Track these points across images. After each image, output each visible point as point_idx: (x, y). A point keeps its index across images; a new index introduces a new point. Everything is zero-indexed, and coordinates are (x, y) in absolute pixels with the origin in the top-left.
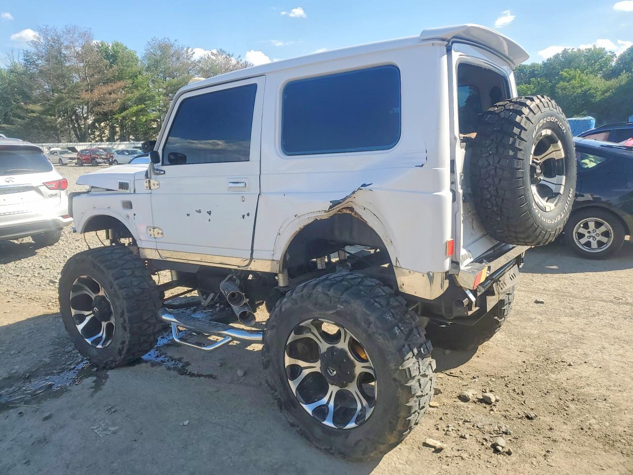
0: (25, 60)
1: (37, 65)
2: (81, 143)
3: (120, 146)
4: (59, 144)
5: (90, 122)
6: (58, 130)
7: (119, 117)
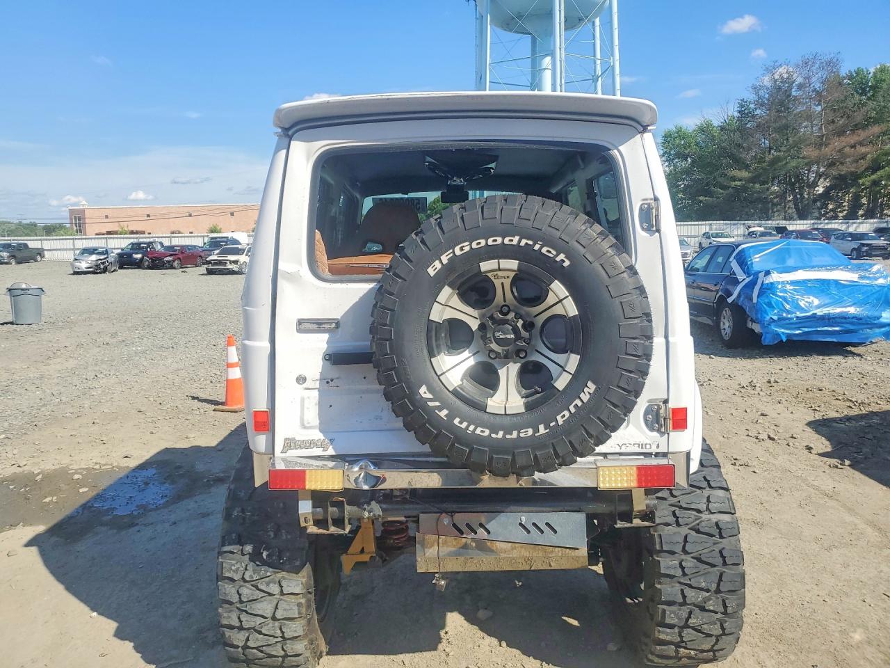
0: (739, 112)
1: (754, 116)
2: (802, 221)
3: (861, 226)
4: (767, 222)
5: (820, 190)
6: (769, 203)
7: (866, 181)
